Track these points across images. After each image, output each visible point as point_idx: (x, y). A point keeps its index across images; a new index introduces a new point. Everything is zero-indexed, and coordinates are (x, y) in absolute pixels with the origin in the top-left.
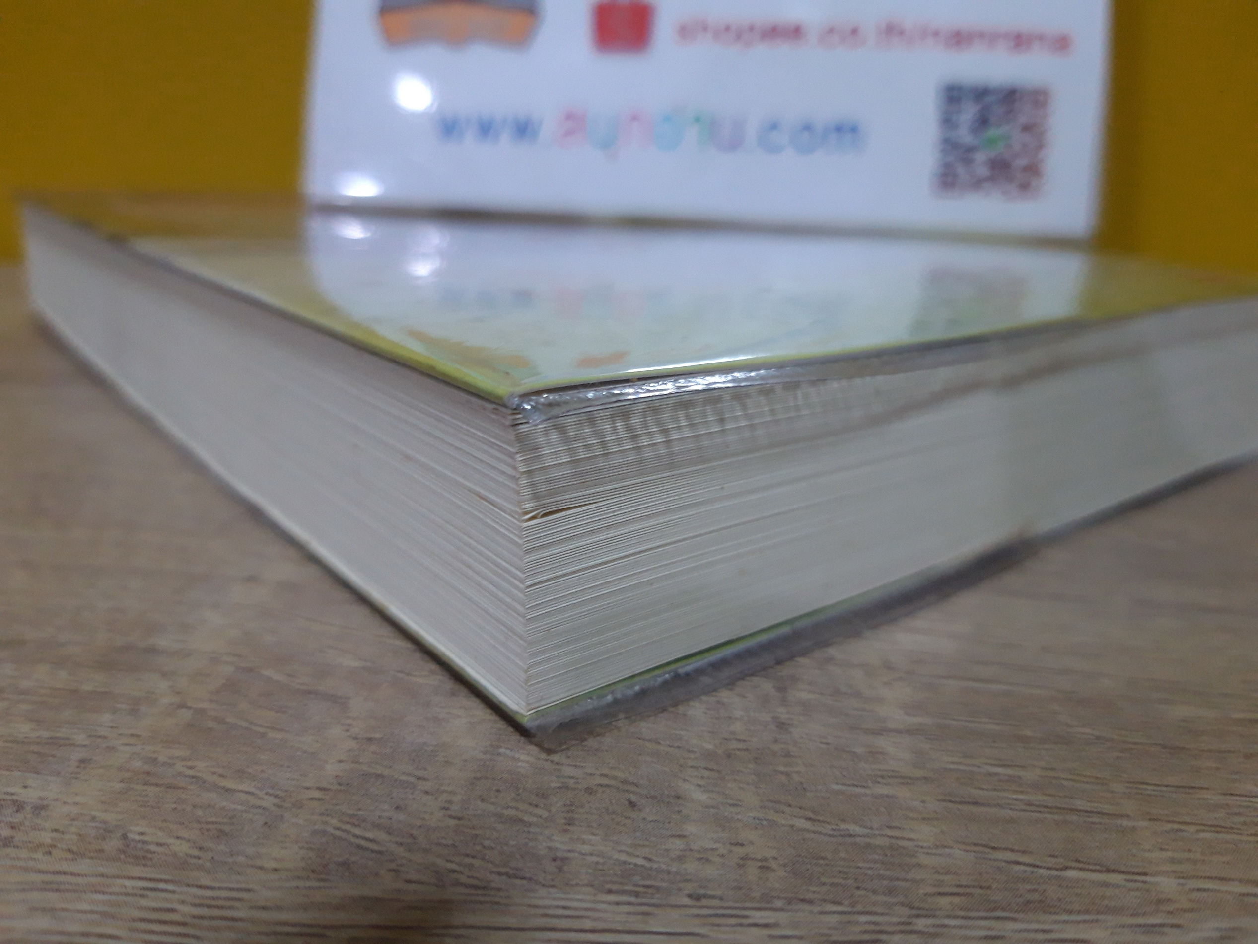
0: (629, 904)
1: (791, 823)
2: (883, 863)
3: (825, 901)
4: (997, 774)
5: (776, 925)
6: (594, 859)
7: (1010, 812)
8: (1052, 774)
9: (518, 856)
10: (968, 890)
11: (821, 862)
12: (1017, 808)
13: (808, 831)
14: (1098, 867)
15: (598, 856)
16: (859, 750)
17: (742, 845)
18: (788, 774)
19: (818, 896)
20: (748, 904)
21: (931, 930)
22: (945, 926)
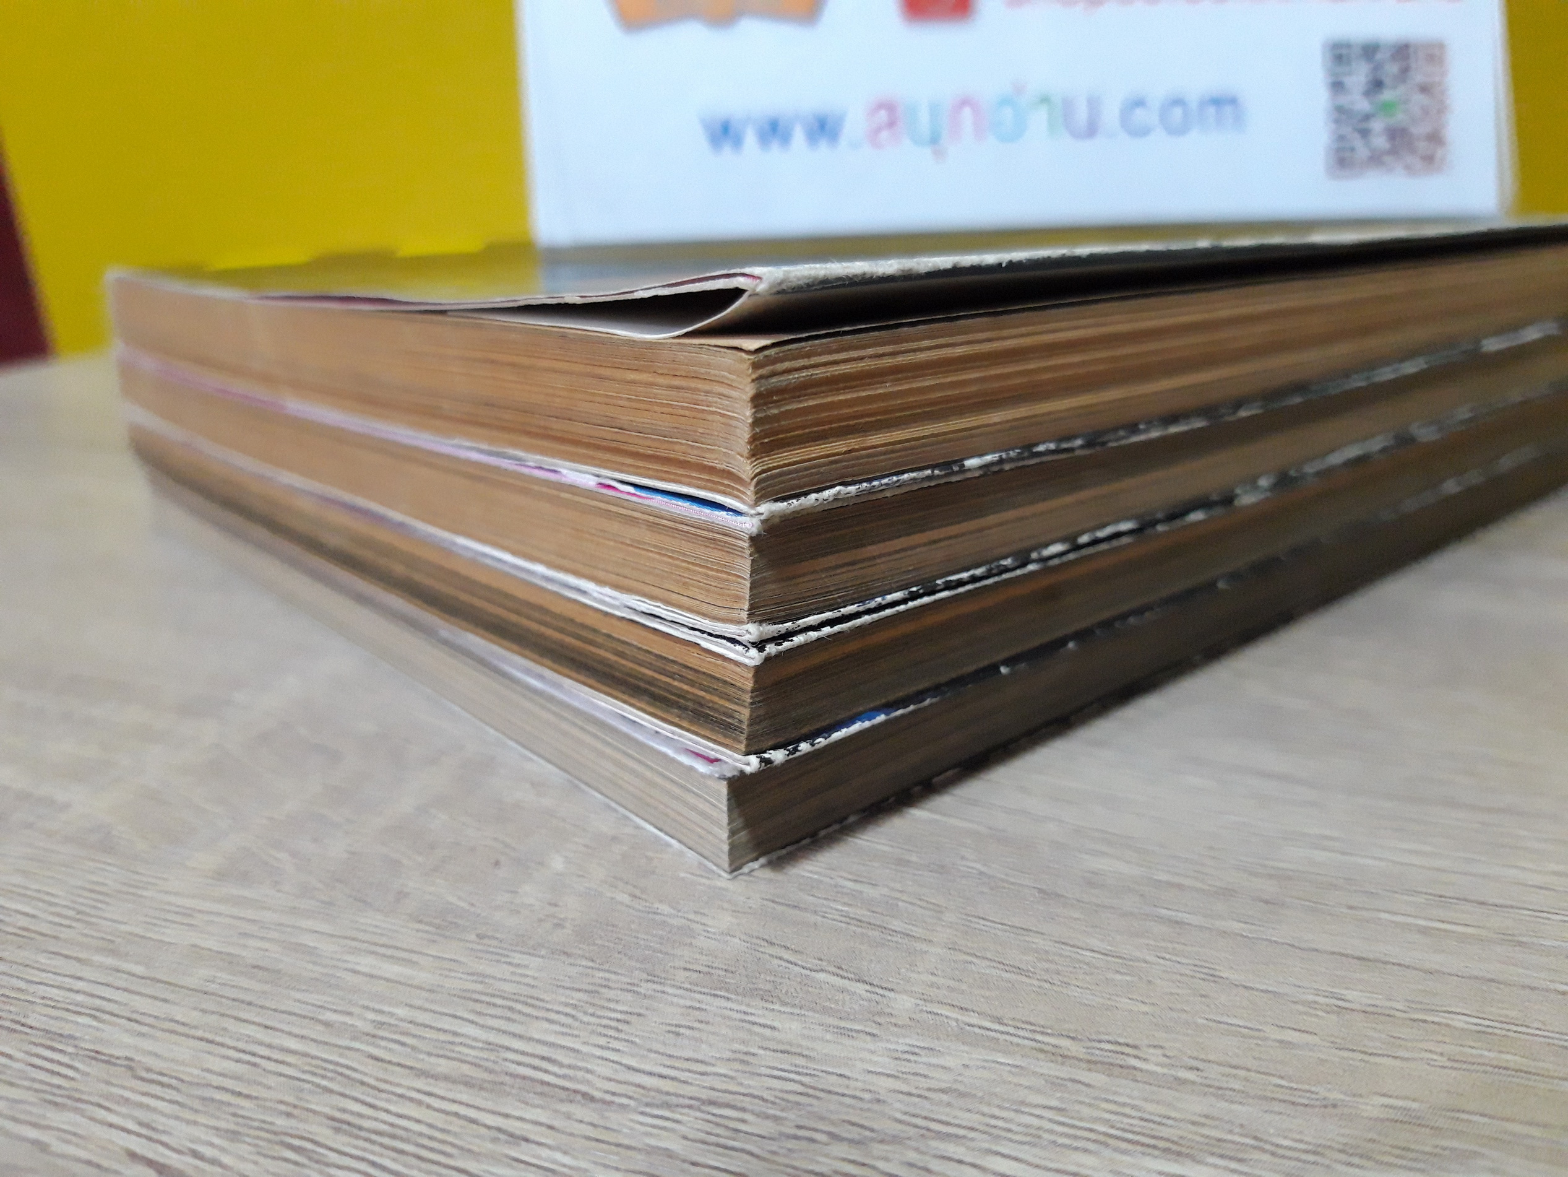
1: (614, 895)
2: (661, 938)
4: (844, 887)
5: (526, 967)
6: (430, 897)
7: (819, 919)
8: (898, 895)
9: (374, 886)
13: (621, 903)
14: (852, 976)
15: (435, 895)
17: (556, 905)
18: (650, 859)
19: (580, 952)
20: (518, 948)
21: (650, 992)
22: (664, 992)
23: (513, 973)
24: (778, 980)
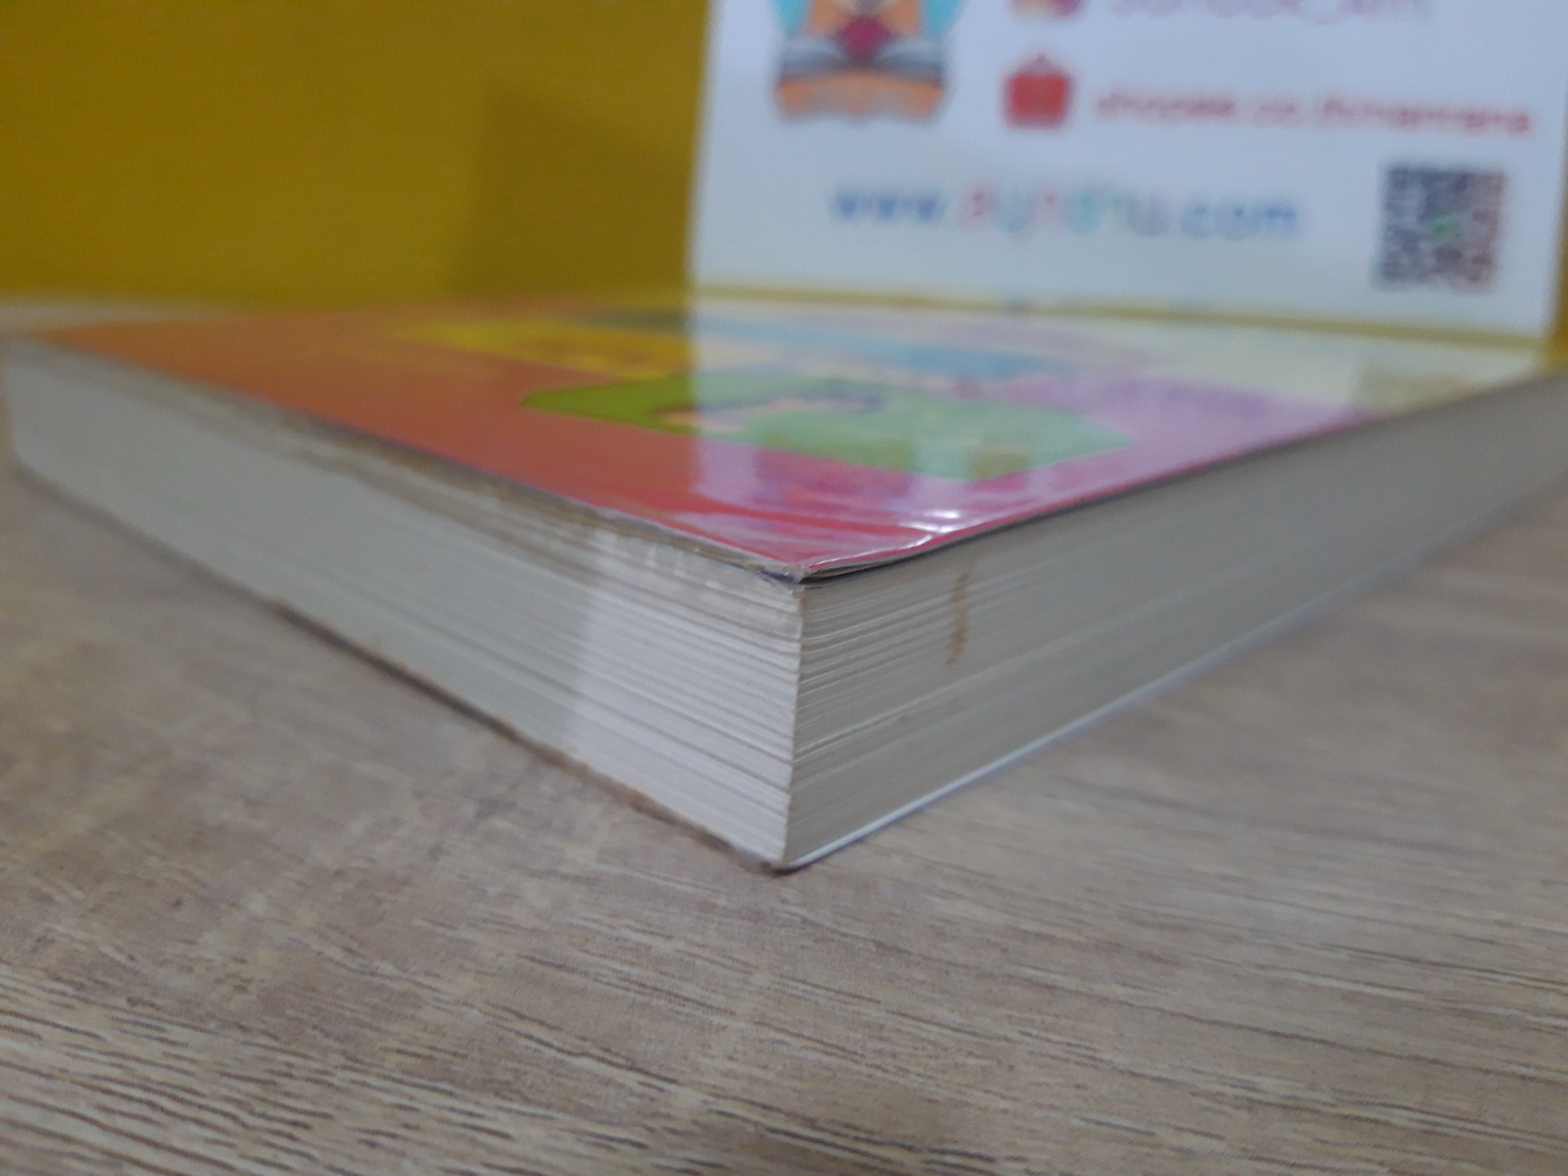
0: (63, 994)
1: (322, 949)
3: (265, 1033)
4: (626, 940)
5: (185, 1045)
6: (79, 947)
7: (590, 983)
8: (696, 950)
10: (436, 1054)
11: (309, 994)
12: (605, 980)
13: (333, 960)
14: (624, 1062)
15: (86, 944)
16: (492, 890)
17: (243, 961)
18: (379, 902)
19: (262, 1026)
20: (180, 1020)
21: (344, 1085)
22: (364, 1084)
23: (166, 1054)
24: (522, 1067)
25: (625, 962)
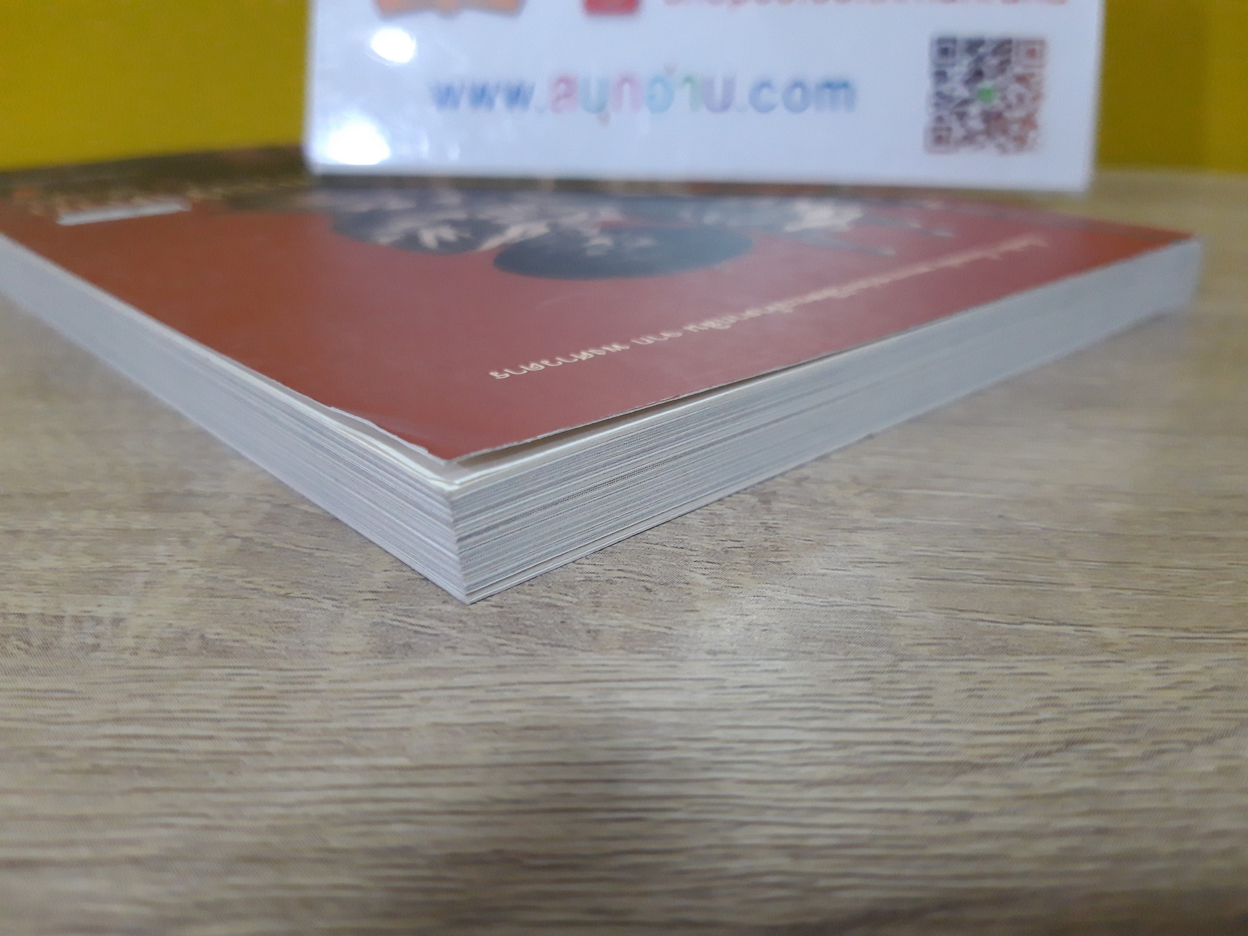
1: (786, 598)
2: (867, 623)
5: (784, 670)
6: (623, 630)
7: (974, 585)
8: (1007, 556)
9: (557, 631)
11: (815, 624)
12: (977, 581)
13: (801, 603)
14: (1050, 622)
15: (625, 627)
16: (839, 544)
19: (816, 649)
20: (759, 657)
21: (914, 669)
22: (925, 666)
23: (780, 679)
24: (1001, 637)
25: (977, 570)
